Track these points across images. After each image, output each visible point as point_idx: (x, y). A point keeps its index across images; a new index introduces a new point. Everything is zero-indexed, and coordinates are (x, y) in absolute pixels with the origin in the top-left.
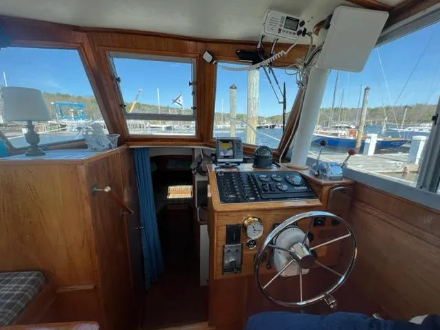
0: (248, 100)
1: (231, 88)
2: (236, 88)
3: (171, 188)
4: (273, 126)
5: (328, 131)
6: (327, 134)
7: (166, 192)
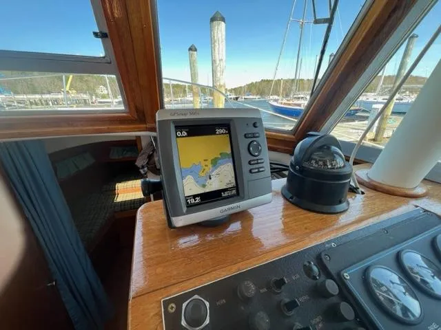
0: (213, 62)
1: (190, 49)
2: (196, 50)
3: (119, 186)
4: (237, 99)
5: (291, 102)
6: (289, 104)
7: (113, 193)
